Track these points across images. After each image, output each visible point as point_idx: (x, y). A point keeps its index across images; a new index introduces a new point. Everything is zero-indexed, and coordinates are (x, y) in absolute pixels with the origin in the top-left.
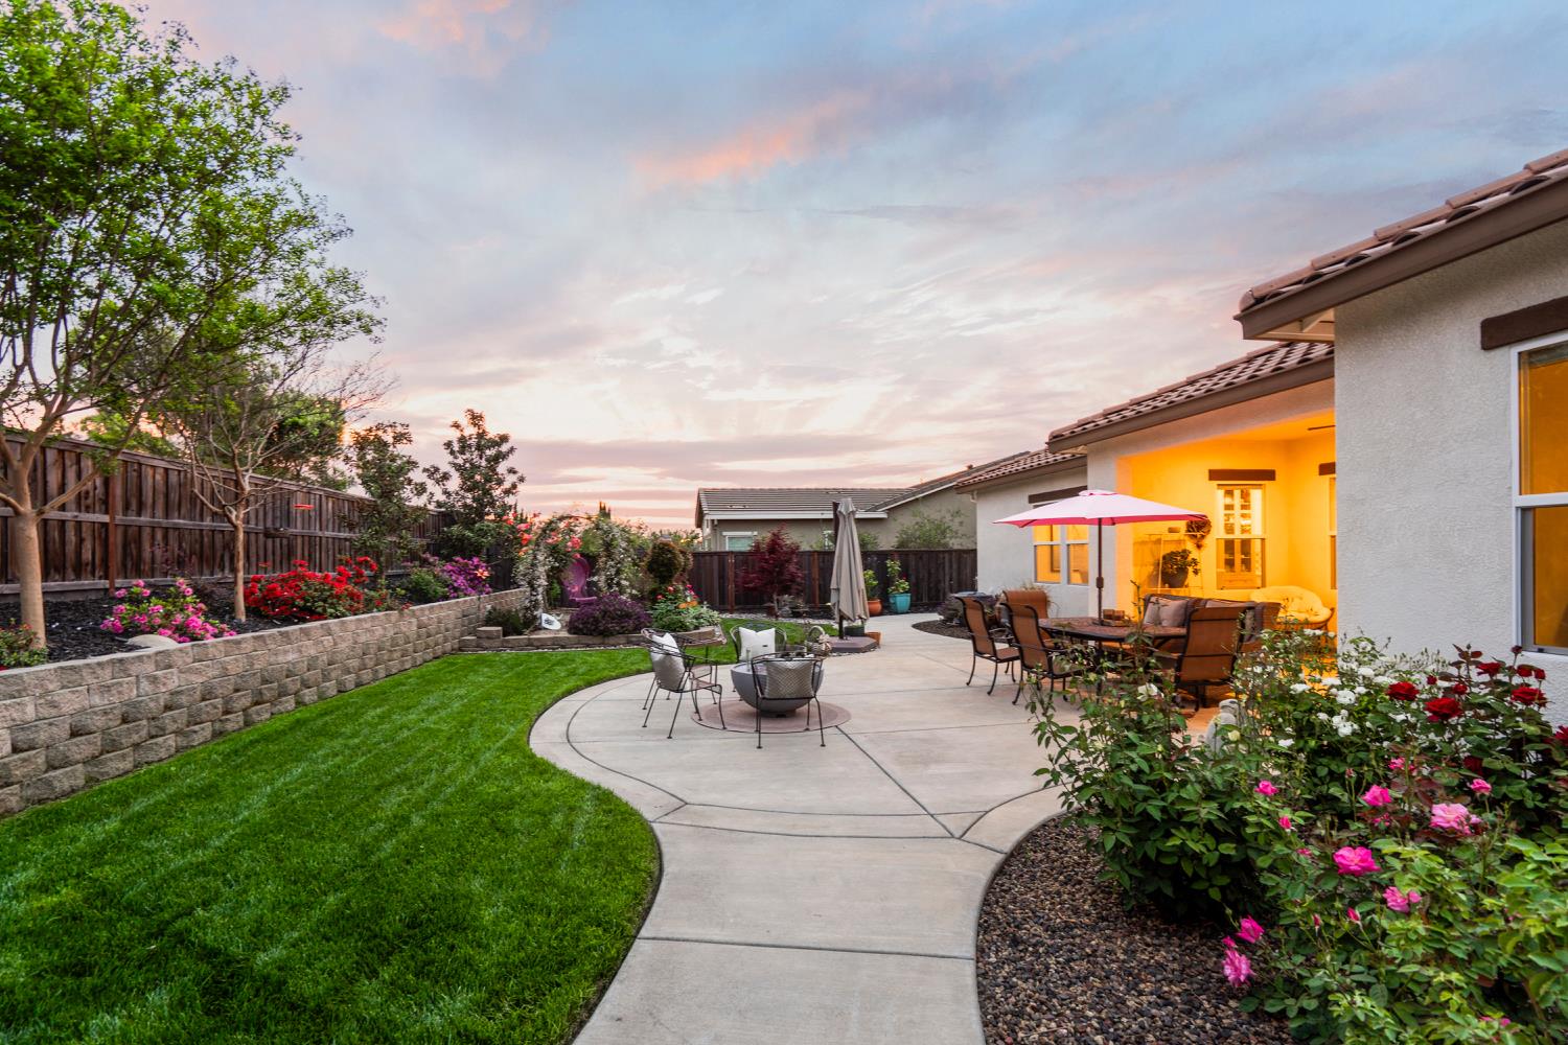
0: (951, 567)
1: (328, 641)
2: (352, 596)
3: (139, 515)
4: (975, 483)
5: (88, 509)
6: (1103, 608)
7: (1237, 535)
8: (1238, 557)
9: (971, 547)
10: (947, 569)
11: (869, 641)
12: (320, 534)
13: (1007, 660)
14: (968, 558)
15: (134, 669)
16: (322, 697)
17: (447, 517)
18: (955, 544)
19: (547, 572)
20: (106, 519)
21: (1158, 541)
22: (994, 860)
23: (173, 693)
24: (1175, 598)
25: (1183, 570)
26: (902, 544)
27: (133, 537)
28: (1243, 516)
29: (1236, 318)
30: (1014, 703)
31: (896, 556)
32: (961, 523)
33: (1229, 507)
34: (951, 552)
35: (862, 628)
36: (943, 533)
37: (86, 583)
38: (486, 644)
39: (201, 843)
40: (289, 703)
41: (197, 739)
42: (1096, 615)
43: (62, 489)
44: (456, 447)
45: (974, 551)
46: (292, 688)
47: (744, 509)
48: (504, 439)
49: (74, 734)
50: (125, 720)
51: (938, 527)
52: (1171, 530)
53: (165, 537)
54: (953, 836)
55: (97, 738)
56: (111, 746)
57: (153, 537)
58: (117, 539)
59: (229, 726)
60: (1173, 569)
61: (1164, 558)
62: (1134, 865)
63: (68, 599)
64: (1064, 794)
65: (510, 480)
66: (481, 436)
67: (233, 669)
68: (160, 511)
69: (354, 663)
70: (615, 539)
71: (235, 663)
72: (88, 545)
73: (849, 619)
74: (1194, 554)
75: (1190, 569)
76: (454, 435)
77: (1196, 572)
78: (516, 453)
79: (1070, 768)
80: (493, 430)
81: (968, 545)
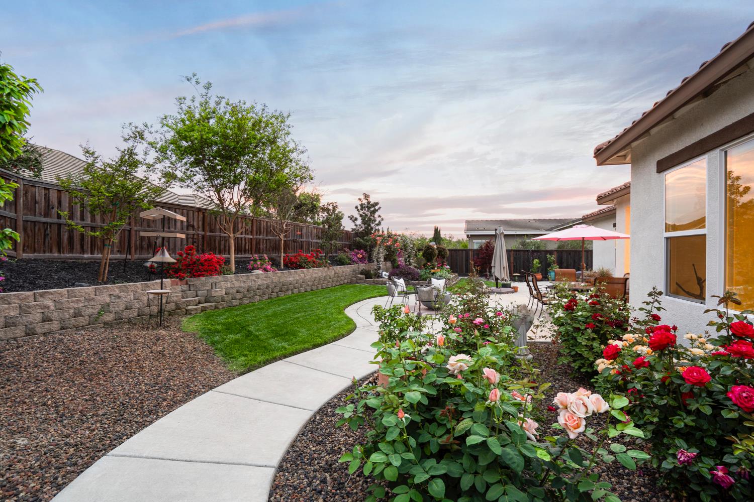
1: (303, 275)
2: (314, 262)
3: (260, 235)
5: (248, 234)
12: (311, 241)
15: (251, 278)
16: (299, 292)
17: (357, 234)
19: (384, 256)
20: (251, 237)
23: (259, 285)
27: (258, 242)
37: (246, 255)
38: (359, 281)
39: (256, 317)
40: (290, 292)
41: (264, 298)
43: (242, 228)
44: (359, 207)
45: (592, 251)
46: (291, 288)
47: (484, 230)
48: (377, 204)
49: (237, 292)
50: (248, 291)
53: (266, 242)
55: (242, 294)
56: (245, 297)
57: (263, 242)
58: (254, 243)
59: (273, 296)
63: (242, 260)
65: (378, 220)
66: (369, 203)
67: (274, 281)
68: (265, 234)
69: (310, 283)
70: (407, 243)
71: (276, 280)
72: (247, 244)
76: (359, 203)
78: (381, 209)
80: (372, 201)
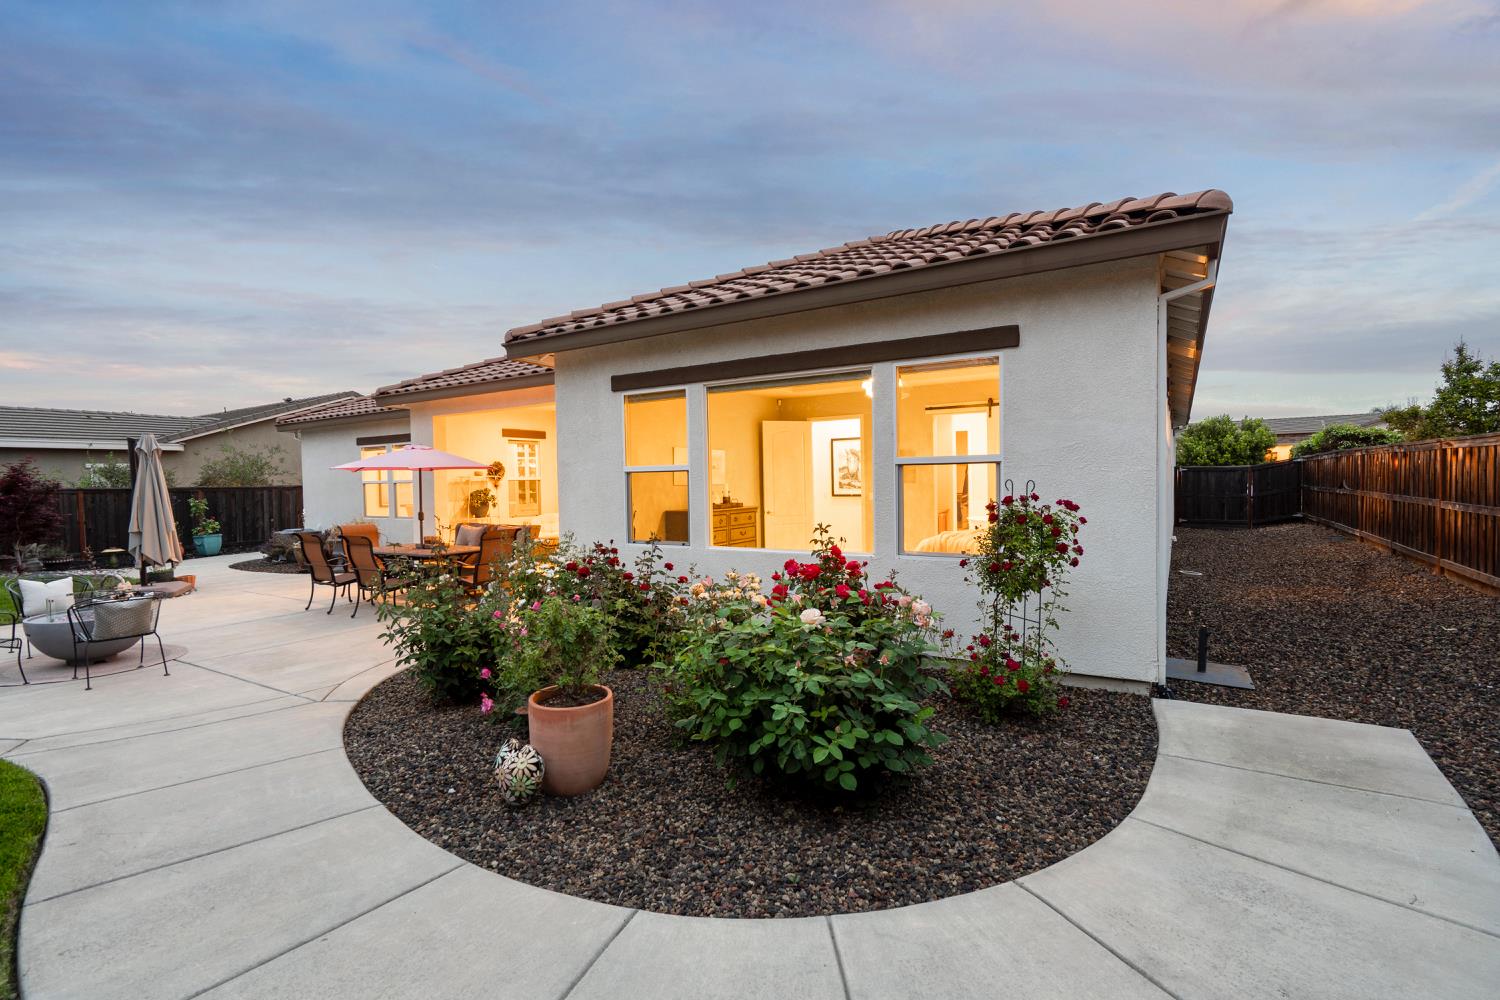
0: (271, 504)
4: (299, 422)
6: (424, 535)
7: (527, 477)
8: (528, 492)
9: (297, 484)
10: (266, 508)
11: (182, 585)
13: (344, 584)
14: (291, 496)
18: (275, 481)
21: (467, 482)
22: (348, 707)
24: (477, 525)
25: (485, 504)
26: (207, 480)
28: (531, 461)
29: (503, 345)
30: (353, 617)
31: (200, 493)
32: (282, 460)
33: (521, 455)
34: (270, 489)
35: (171, 572)
36: (261, 469)
42: (419, 542)
45: (299, 489)
51: (254, 463)
52: (476, 474)
54: (315, 701)
60: (479, 503)
61: (472, 495)
62: (438, 675)
64: (397, 647)
73: (155, 563)
74: (493, 492)
75: (490, 503)
77: (494, 505)
79: (401, 631)
81: (290, 482)
